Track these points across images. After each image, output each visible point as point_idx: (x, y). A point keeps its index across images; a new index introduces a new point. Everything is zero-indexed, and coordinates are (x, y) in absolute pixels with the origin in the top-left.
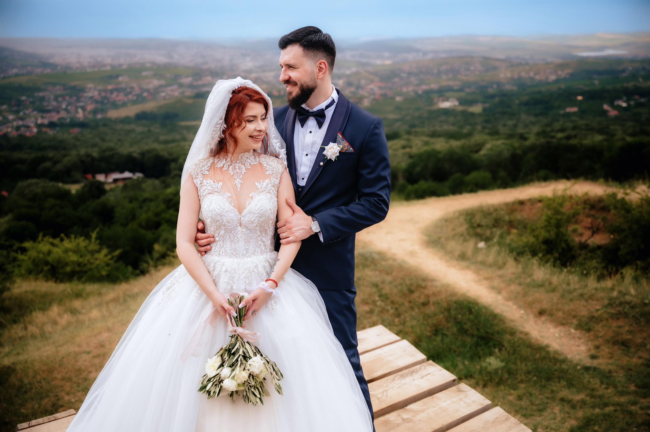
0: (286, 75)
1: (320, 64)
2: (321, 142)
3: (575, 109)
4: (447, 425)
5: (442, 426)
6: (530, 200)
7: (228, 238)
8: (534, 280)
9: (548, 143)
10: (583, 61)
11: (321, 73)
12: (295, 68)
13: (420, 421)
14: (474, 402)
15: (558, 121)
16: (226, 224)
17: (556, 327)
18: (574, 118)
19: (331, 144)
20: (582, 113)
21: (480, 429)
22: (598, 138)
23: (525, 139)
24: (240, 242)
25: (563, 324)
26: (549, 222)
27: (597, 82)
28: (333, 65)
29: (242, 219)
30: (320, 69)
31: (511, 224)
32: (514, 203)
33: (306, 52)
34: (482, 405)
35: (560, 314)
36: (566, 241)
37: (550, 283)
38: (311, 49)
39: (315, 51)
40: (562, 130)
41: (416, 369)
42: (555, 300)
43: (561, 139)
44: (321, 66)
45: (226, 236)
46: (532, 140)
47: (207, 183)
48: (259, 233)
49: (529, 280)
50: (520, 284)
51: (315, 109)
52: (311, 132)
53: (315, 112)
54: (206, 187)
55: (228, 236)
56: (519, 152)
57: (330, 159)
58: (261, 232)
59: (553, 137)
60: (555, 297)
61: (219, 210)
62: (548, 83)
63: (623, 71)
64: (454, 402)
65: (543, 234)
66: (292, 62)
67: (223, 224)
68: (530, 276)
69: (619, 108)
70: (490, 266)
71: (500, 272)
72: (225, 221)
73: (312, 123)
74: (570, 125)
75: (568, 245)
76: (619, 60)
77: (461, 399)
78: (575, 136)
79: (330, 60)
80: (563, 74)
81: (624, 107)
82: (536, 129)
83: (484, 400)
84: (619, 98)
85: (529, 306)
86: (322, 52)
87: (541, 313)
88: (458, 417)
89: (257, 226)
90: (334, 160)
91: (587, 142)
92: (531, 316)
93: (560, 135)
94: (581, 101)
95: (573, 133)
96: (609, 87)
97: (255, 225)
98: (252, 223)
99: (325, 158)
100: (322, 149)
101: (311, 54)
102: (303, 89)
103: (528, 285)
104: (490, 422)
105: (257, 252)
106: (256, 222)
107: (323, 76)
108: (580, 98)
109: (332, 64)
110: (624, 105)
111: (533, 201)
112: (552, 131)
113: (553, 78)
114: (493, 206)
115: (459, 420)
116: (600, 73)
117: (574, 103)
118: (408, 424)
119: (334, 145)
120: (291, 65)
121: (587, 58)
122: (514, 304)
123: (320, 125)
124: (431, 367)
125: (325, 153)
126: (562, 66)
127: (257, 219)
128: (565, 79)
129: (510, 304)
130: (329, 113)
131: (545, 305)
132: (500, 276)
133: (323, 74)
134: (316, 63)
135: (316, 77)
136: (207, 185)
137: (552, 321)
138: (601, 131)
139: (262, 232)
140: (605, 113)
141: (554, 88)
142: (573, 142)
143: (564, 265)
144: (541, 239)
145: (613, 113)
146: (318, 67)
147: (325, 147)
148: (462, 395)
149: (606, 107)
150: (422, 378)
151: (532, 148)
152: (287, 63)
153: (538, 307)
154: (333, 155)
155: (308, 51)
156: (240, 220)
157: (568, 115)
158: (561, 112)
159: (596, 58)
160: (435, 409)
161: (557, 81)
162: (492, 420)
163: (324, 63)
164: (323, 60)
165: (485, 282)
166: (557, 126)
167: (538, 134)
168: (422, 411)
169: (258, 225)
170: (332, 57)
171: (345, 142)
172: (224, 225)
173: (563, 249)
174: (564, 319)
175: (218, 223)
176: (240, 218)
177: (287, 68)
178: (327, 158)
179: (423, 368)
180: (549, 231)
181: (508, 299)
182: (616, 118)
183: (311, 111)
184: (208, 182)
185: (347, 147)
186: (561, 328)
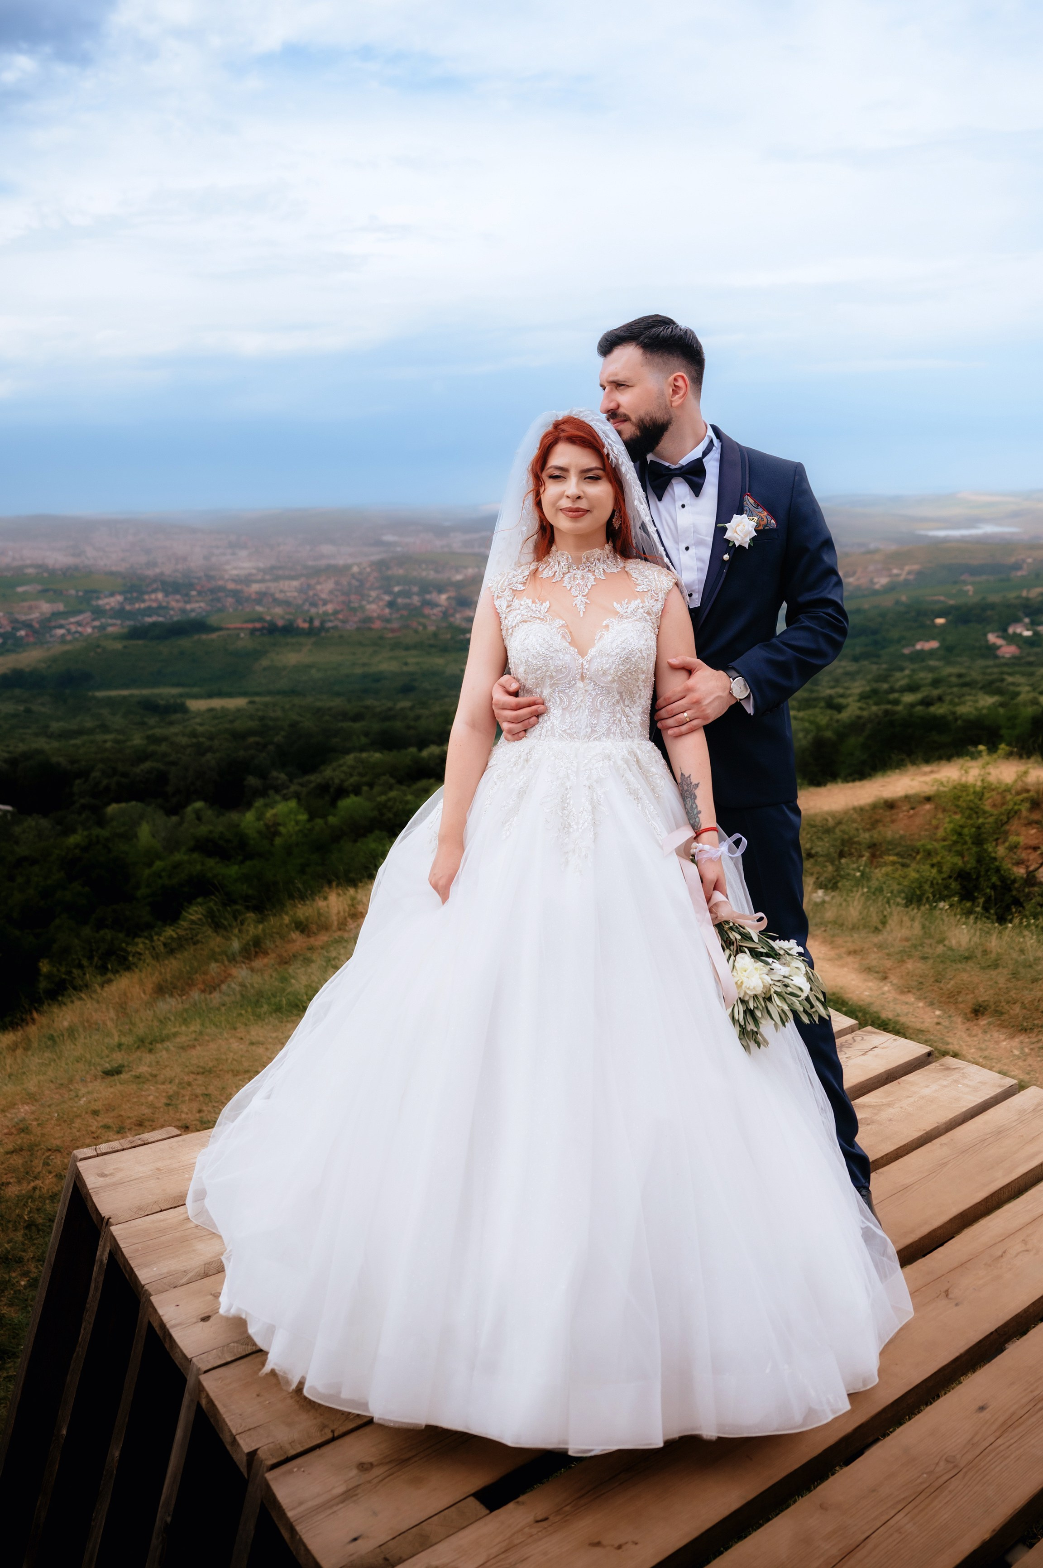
0: (611, 401)
1: (675, 380)
2: (712, 520)
3: (934, 644)
4: (945, 1123)
5: (937, 1125)
6: (907, 798)
7: (558, 702)
8: (951, 949)
9: (886, 712)
10: (939, 545)
11: (677, 396)
12: (628, 386)
13: (890, 1120)
14: (983, 1083)
15: (902, 669)
16: (554, 674)
17: (1012, 1037)
18: (932, 663)
19: (736, 518)
20: (948, 651)
21: (1015, 1124)
22: (987, 701)
23: (839, 708)
24: (581, 711)
25: (1025, 1030)
26: (960, 834)
27: (970, 588)
28: (701, 383)
29: (586, 667)
30: (676, 390)
31: (876, 850)
32: (874, 807)
33: (648, 356)
34: (1000, 1086)
35: (1017, 1009)
36: (998, 870)
37: (985, 952)
38: (658, 350)
39: (666, 354)
40: (912, 688)
41: (846, 1041)
42: (1002, 982)
43: (912, 705)
44: (676, 384)
45: (555, 699)
46: (852, 710)
47: (521, 605)
48: (618, 697)
49: (940, 949)
50: (924, 958)
51: (684, 462)
52: (683, 506)
53: (683, 467)
54: (518, 611)
55: (558, 699)
56: (828, 734)
57: (740, 546)
58: (620, 694)
59: (897, 702)
60: (1001, 977)
61: (541, 646)
62: (876, 593)
63: (1017, 567)
64: (945, 1086)
65: (952, 861)
66: (620, 378)
67: (548, 673)
68: (941, 941)
69: (1015, 639)
70: (854, 928)
71: (877, 939)
72: (552, 668)
73: (680, 489)
74: (925, 676)
75: (1003, 879)
76: (1006, 545)
77: (956, 1081)
78: (940, 699)
79: (694, 374)
80: (902, 573)
81: (1027, 637)
82: (858, 687)
83: (1001, 1079)
84: (1017, 620)
85: (950, 999)
86: (678, 357)
87: (978, 1011)
88: (964, 1109)
89: (613, 682)
90: (747, 546)
91: (965, 709)
92: (959, 1020)
93: (909, 698)
94: (942, 625)
95: (936, 693)
96: (994, 598)
97: (610, 678)
98: (605, 673)
99: (731, 545)
100: (720, 531)
101: (657, 359)
102: (645, 426)
103: (943, 959)
104: (1029, 1111)
105: (614, 734)
106: (612, 672)
107: (681, 401)
108: (940, 621)
109: (698, 380)
110: (1027, 633)
111: (913, 802)
112: (892, 690)
113: (882, 581)
114: (833, 814)
115: (965, 1113)
116: (975, 571)
117: (931, 632)
118: (869, 1127)
119: (743, 518)
120: (618, 381)
121: (945, 540)
122: (919, 999)
123: (697, 489)
124: (874, 1035)
125: (728, 535)
126: (897, 558)
127: (614, 667)
128: (906, 583)
129: (911, 998)
130: (712, 466)
131: (984, 995)
132: (880, 946)
133: (680, 398)
134: (667, 378)
135: (668, 403)
136: (521, 608)
137: (1002, 1026)
138: (989, 687)
139: (624, 694)
140: (992, 650)
141: (887, 602)
142: (938, 710)
143: (1002, 919)
144: (946, 868)
145: (1008, 651)
146: (670, 385)
147: (727, 525)
148: (956, 1075)
149: (992, 638)
150: (865, 1053)
151: (856, 726)
152: (611, 379)
153: (968, 1000)
154: (746, 536)
155: (651, 355)
156: (582, 668)
157: (920, 657)
158: (906, 651)
159: (963, 540)
160: (911, 1100)
161: (891, 588)
162: (1032, 1108)
163: (682, 377)
164: (681, 373)
165: (850, 959)
166: (901, 679)
167: (863, 697)
168: (889, 1105)
169: (616, 678)
170: (697, 368)
171: (760, 510)
172: (551, 677)
173: (994, 887)
174: (1025, 1018)
175: (539, 672)
176: (582, 664)
177: (614, 388)
178: (734, 544)
179: (858, 1039)
180: (961, 854)
181: (905, 990)
182: (1015, 661)
183: (673, 467)
184: (522, 603)
185: (765, 519)
186: (1023, 1037)
